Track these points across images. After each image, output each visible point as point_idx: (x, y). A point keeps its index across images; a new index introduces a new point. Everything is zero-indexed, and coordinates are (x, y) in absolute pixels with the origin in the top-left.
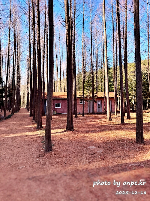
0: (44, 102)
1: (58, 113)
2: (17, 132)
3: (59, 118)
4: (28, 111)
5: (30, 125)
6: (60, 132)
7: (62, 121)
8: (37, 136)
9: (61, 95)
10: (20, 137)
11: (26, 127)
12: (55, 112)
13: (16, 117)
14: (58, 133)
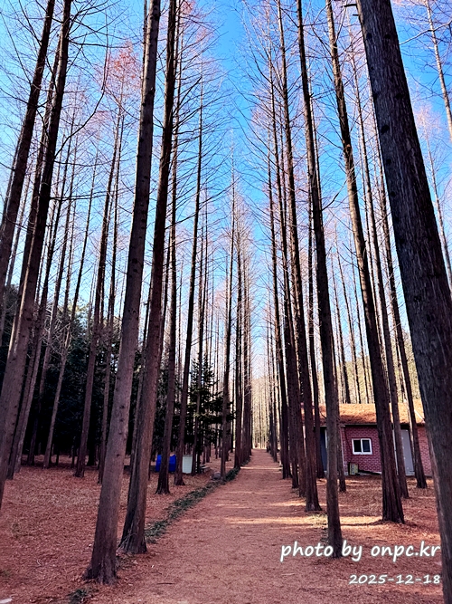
0: (319, 436)
1: (363, 471)
2: (262, 516)
3: (367, 487)
4: (276, 460)
5: (287, 500)
6: (365, 524)
7: (376, 498)
8: (308, 527)
9: (367, 412)
10: (271, 525)
11: (280, 504)
12: (355, 469)
13: (248, 477)
14: (361, 525)
